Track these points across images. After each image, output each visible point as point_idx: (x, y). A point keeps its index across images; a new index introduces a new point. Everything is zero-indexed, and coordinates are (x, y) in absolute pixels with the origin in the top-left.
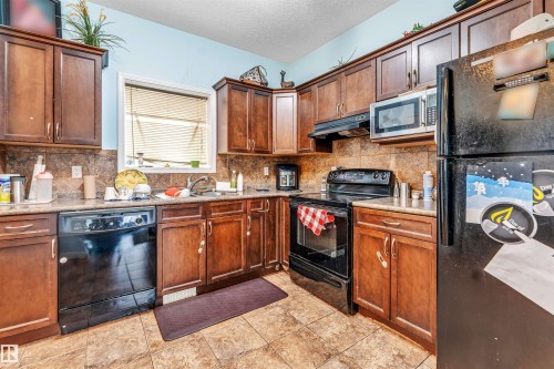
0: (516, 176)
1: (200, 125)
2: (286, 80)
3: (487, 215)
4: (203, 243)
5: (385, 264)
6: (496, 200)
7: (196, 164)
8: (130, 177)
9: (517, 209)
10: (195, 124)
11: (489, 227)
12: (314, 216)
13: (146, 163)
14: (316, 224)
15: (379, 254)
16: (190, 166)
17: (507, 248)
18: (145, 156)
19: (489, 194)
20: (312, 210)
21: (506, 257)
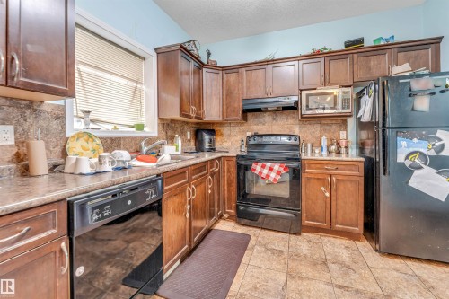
0: (421, 138)
1: (139, 86)
2: (211, 58)
3: (407, 158)
4: (189, 207)
5: (327, 194)
6: (411, 150)
7: (140, 127)
8: (82, 142)
9: (421, 153)
10: (134, 84)
11: (408, 163)
12: (271, 169)
13: (92, 125)
14: (273, 175)
15: (323, 189)
16: (134, 129)
17: (417, 172)
18: (91, 116)
19: (408, 147)
20: (269, 165)
21: (417, 177)
